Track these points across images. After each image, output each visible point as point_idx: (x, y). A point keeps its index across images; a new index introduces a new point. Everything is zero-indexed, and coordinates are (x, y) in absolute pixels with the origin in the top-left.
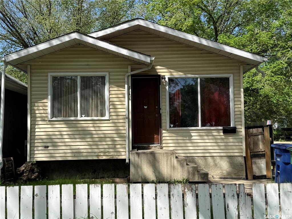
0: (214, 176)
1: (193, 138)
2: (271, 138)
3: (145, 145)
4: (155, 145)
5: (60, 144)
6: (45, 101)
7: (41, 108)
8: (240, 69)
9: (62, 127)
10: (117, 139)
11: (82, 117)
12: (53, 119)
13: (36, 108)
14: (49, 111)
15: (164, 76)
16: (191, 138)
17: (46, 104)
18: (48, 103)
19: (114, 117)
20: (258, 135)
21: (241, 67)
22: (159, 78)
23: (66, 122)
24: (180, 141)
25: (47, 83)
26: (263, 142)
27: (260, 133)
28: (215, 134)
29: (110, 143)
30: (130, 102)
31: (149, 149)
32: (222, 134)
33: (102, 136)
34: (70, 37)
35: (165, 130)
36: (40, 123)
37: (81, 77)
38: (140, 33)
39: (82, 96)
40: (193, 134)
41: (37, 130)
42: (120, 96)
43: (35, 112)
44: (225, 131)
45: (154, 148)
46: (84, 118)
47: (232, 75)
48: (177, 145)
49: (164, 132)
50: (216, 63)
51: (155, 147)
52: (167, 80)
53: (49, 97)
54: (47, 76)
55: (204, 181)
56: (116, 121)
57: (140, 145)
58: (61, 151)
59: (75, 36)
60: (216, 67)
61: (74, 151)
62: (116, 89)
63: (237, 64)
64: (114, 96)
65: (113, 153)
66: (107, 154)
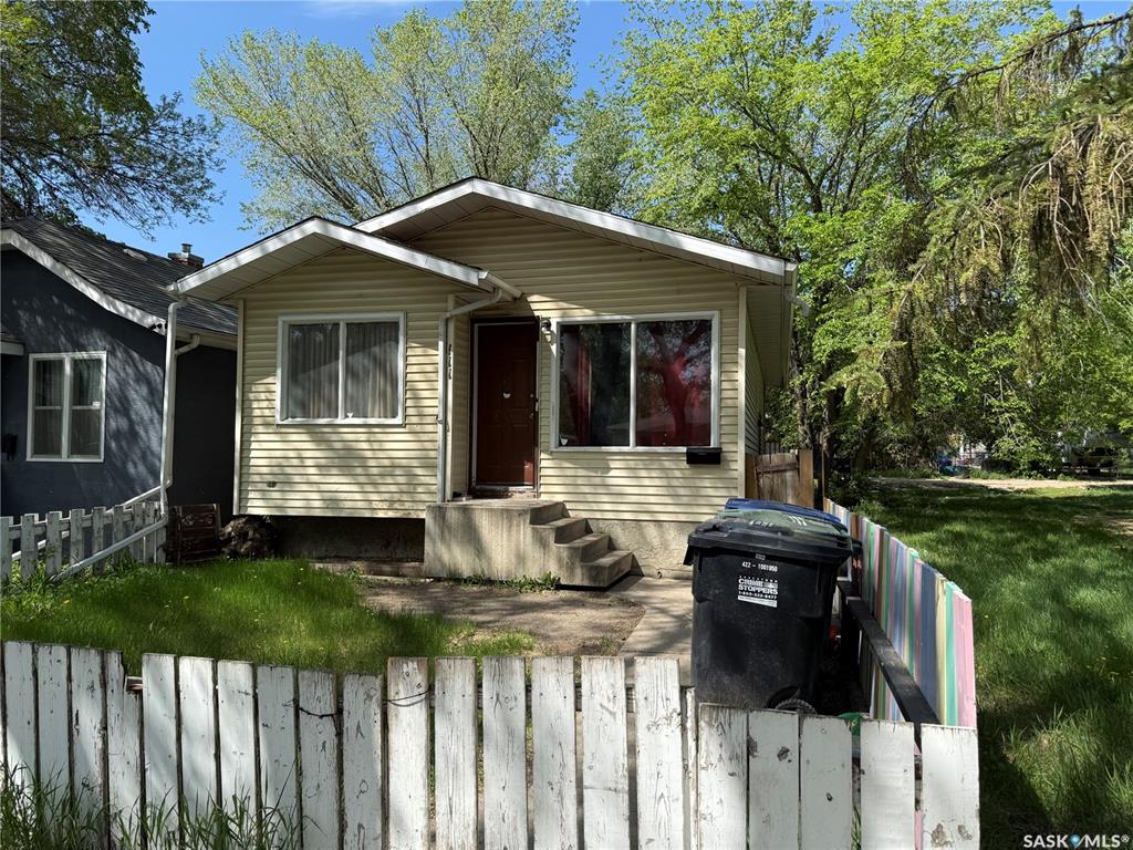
0: (663, 572)
1: (612, 473)
2: (816, 481)
3: (498, 488)
4: (521, 488)
5: (297, 479)
6: (270, 380)
7: (263, 396)
8: (738, 297)
9: (300, 440)
10: (419, 471)
11: (347, 417)
12: (285, 422)
13: (252, 396)
14: (277, 404)
15: (548, 319)
16: (608, 472)
17: (273, 388)
18: (276, 384)
19: (414, 420)
20: (785, 471)
21: (743, 291)
22: (533, 325)
23: (310, 429)
24: (580, 481)
25: (275, 340)
26: (794, 488)
27: (789, 465)
28: (667, 464)
29: (401, 480)
30: (450, 382)
31: (507, 497)
32: (684, 465)
33: (386, 462)
34: (303, 232)
35: (546, 451)
36: (261, 429)
37: (348, 324)
38: (496, 214)
39: (349, 370)
40: (613, 465)
41: (254, 446)
42: (429, 368)
43: (251, 405)
44: (693, 459)
45: (517, 495)
46: (351, 420)
47: (716, 313)
48: (571, 489)
49: (543, 456)
50: (678, 283)
51: (520, 492)
52: (554, 328)
53: (279, 372)
54: (276, 324)
55: (596, 585)
56: (418, 428)
57: (488, 487)
58: (298, 496)
59: (312, 227)
60: (679, 292)
61: (327, 495)
62: (419, 351)
63: (733, 284)
64: (415, 369)
65: (410, 504)
66: (397, 506)
